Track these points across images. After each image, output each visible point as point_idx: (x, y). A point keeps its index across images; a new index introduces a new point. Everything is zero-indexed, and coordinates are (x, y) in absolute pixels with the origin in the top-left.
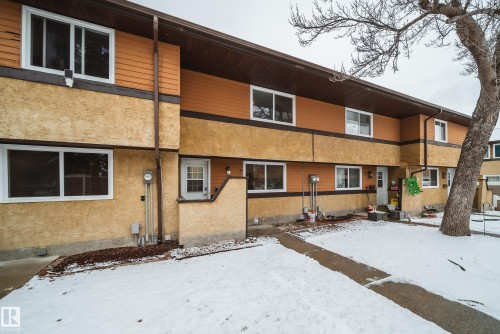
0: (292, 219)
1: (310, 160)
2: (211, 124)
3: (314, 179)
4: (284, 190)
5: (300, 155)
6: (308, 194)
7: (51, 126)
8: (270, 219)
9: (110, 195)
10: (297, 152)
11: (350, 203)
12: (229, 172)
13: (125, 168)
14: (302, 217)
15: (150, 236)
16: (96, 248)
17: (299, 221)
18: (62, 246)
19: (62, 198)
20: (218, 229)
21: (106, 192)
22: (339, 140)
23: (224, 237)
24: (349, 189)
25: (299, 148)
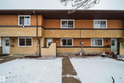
0: (75, 54)
1: (79, 37)
2: (51, 31)
3: (82, 43)
4: (72, 46)
5: (76, 36)
6: (80, 47)
7: (22, 34)
8: (68, 53)
9: (32, 46)
10: (75, 35)
11: (98, 50)
12: (57, 41)
13: (34, 41)
14: (78, 54)
15: (38, 54)
16: (30, 55)
17: (77, 54)
18: (25, 54)
19: (25, 46)
20: (49, 54)
21: (31, 45)
22: (91, 30)
23: (51, 56)
24: (97, 46)
25: (76, 34)
